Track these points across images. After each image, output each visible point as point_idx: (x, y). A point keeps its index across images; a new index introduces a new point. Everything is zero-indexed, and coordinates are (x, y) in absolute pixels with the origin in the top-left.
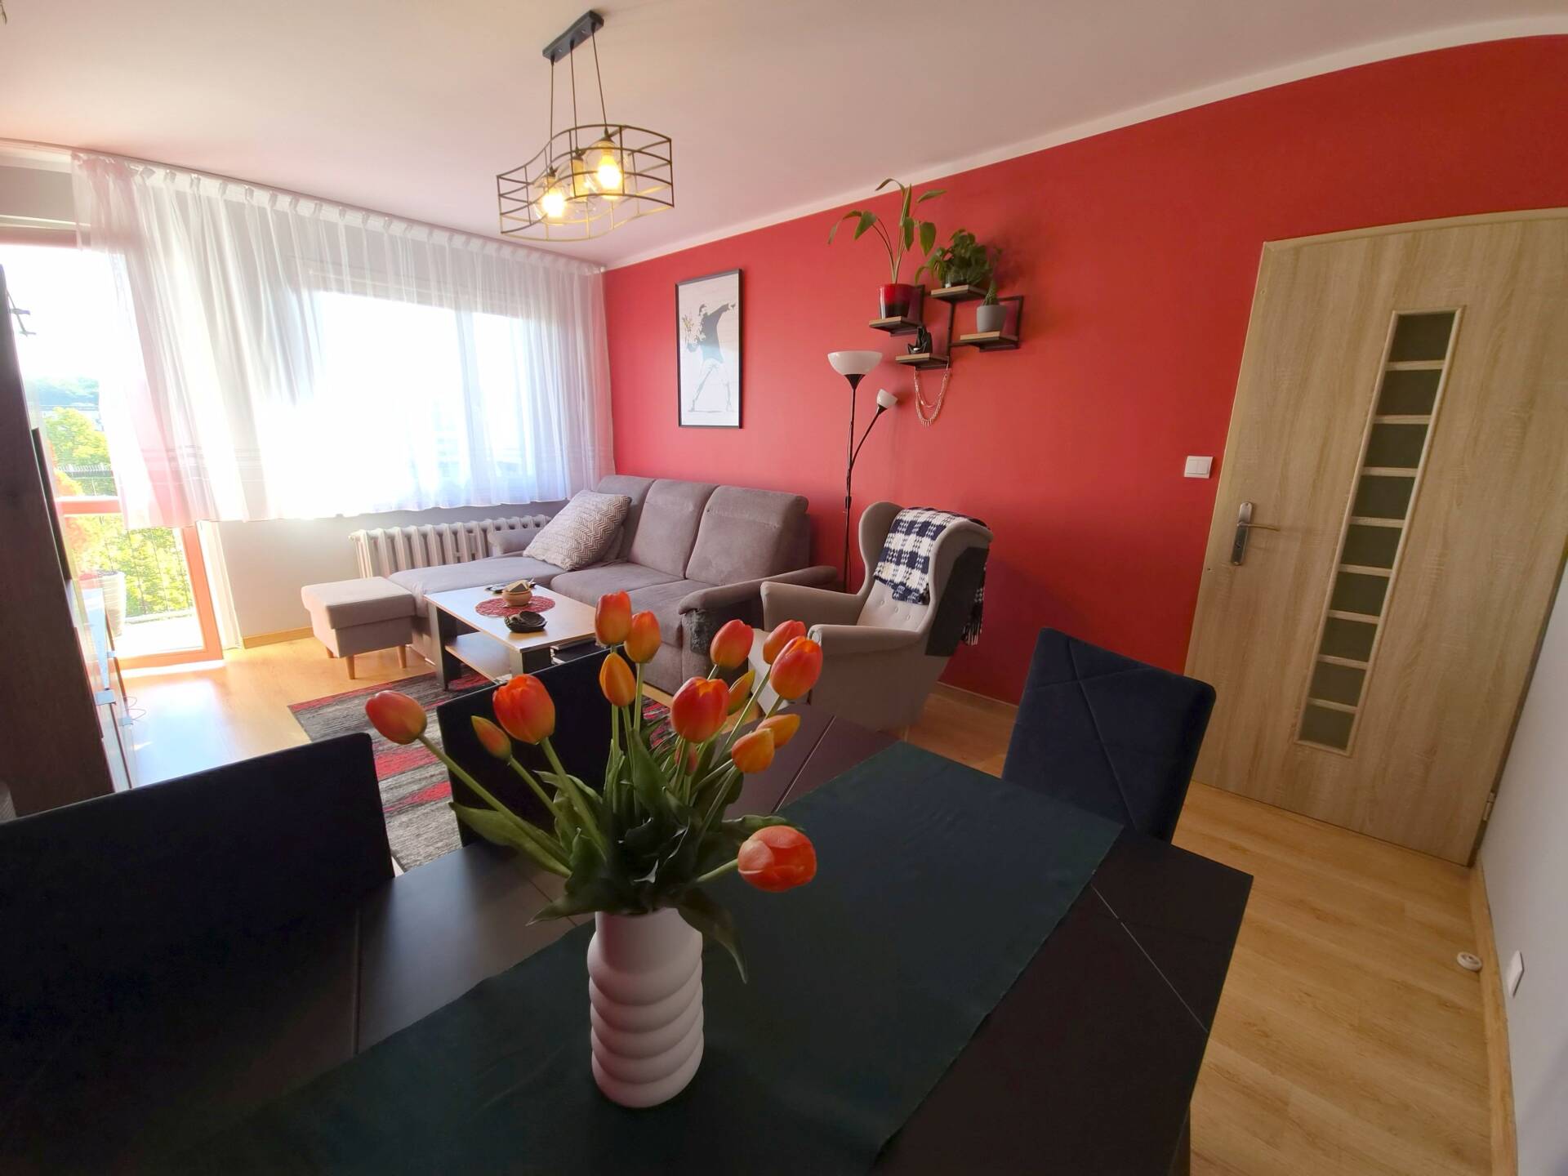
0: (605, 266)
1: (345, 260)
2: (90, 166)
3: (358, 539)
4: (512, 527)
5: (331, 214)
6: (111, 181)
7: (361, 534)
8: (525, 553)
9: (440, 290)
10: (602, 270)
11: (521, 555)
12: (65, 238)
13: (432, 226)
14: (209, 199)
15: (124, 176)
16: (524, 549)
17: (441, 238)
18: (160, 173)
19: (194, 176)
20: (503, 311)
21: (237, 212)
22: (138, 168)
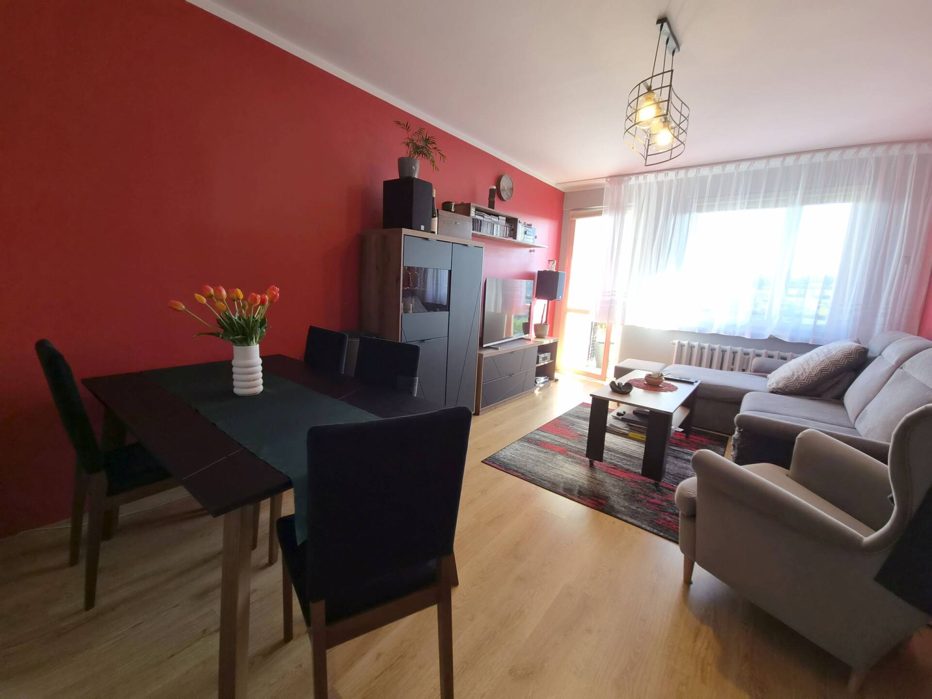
1: (707, 195)
2: (611, 182)
3: (674, 344)
4: (771, 357)
5: (705, 172)
6: (616, 186)
7: (676, 342)
8: (769, 376)
9: (765, 197)
11: (766, 377)
14: (650, 183)
15: (620, 183)
16: (770, 373)
17: (775, 163)
18: (633, 178)
19: (646, 175)
21: (660, 185)
22: (626, 178)
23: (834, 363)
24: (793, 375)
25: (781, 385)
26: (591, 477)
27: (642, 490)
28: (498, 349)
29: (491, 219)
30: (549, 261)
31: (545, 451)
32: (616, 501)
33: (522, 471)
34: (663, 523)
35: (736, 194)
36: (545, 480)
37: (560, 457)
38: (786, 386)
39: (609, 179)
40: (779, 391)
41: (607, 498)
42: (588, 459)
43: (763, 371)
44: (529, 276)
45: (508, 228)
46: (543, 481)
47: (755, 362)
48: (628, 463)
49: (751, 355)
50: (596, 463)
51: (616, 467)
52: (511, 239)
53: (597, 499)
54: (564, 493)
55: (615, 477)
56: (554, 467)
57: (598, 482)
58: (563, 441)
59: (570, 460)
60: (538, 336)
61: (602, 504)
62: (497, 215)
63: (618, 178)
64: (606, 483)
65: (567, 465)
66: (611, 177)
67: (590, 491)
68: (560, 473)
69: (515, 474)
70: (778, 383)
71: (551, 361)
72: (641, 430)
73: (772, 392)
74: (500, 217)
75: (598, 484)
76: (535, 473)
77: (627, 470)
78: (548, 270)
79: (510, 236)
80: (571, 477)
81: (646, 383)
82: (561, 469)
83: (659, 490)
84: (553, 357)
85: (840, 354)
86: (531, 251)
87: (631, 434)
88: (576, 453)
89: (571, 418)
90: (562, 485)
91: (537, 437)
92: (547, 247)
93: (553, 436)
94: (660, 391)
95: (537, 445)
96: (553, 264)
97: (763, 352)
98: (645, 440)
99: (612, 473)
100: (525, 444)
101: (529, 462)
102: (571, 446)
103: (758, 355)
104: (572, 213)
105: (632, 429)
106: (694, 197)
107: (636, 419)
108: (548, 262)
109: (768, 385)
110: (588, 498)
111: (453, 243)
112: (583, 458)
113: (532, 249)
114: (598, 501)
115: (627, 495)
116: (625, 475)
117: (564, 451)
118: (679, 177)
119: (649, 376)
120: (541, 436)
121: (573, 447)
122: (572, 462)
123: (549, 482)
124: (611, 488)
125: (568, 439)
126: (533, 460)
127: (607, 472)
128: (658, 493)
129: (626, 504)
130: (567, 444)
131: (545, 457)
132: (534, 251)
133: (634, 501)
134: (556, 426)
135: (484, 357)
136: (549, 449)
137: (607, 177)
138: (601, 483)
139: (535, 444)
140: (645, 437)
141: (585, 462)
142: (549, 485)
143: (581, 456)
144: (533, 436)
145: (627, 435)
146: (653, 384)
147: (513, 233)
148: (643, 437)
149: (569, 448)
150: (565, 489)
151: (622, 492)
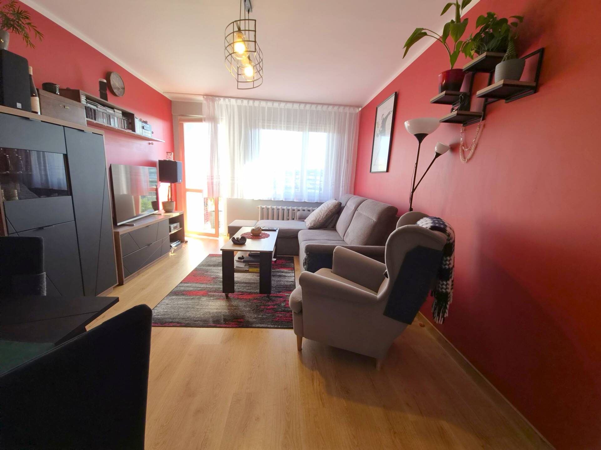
0: (361, 107)
1: (266, 119)
2: (206, 99)
3: (259, 208)
4: (304, 210)
5: (263, 104)
6: (211, 103)
7: (260, 206)
8: (305, 220)
9: (294, 125)
10: (360, 109)
11: (304, 221)
12: (200, 120)
13: (293, 102)
14: (233, 105)
15: (213, 101)
16: (305, 219)
17: (296, 106)
18: (222, 99)
19: (230, 99)
20: (316, 130)
21: (239, 107)
22: (217, 99)
23: (331, 211)
24: (316, 219)
25: (312, 225)
26: (229, 306)
27: (261, 303)
28: (133, 225)
29: (106, 111)
30: (167, 152)
31: (192, 298)
32: (249, 317)
33: (177, 320)
34: (278, 319)
35: (281, 121)
36: (197, 321)
37: (204, 299)
38: (314, 225)
39: (205, 97)
40: (312, 228)
41: (243, 317)
42: (224, 294)
43: (302, 218)
44: (151, 164)
45: (125, 121)
46: (196, 322)
47: (298, 214)
48: (249, 288)
49: (296, 211)
50: (230, 294)
51: (243, 293)
52: (130, 131)
53: (236, 320)
54: (214, 325)
55: (244, 300)
56: (201, 308)
57: (234, 308)
58: (203, 286)
59: (212, 298)
60: (167, 211)
61: (241, 322)
62: (112, 108)
63: (211, 97)
64: (240, 306)
65: (211, 303)
66: (207, 95)
67: (232, 316)
68: (207, 311)
69: (171, 325)
70: (311, 224)
71: (180, 229)
72: (256, 266)
73: (309, 229)
74: (115, 110)
75: (235, 309)
76: (188, 318)
77: (250, 293)
78: (167, 160)
79: (128, 128)
80: (215, 311)
81: (252, 234)
82: (207, 307)
83: (271, 300)
84: (182, 225)
85: (332, 206)
86: (150, 144)
87: (251, 270)
88: (215, 291)
89: (204, 268)
90: (211, 320)
91: (182, 288)
92: (164, 142)
93: (194, 285)
94: (261, 238)
95: (184, 295)
96: (171, 155)
97: (300, 208)
98: (259, 271)
99: (242, 298)
100: (174, 297)
101: (181, 311)
102: (209, 288)
103: (299, 210)
104: (179, 117)
105: (251, 266)
106: (260, 119)
107: (251, 259)
108: (166, 154)
109: (307, 225)
110: (231, 322)
111: (64, 126)
112: (220, 294)
113: (151, 142)
114: (238, 321)
115: (254, 309)
116: (250, 297)
117: (206, 293)
118: (250, 105)
119: (253, 230)
120: (185, 287)
121: (211, 288)
122: (213, 299)
123: (201, 321)
124: (244, 308)
125: (206, 284)
126: (183, 308)
127: (238, 299)
128: (270, 301)
129: (255, 316)
130: (207, 288)
131: (193, 303)
132: (152, 144)
133: (259, 312)
134: (194, 276)
135: (120, 234)
136: (194, 295)
137: (204, 95)
138: (237, 307)
139: (183, 295)
140: (259, 269)
141: (222, 296)
142: (201, 323)
143: (219, 292)
144: (178, 289)
145: (248, 271)
146: (256, 235)
147: (132, 126)
148: (258, 270)
149: (208, 290)
150: (214, 322)
151: (251, 309)
